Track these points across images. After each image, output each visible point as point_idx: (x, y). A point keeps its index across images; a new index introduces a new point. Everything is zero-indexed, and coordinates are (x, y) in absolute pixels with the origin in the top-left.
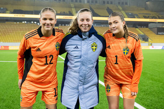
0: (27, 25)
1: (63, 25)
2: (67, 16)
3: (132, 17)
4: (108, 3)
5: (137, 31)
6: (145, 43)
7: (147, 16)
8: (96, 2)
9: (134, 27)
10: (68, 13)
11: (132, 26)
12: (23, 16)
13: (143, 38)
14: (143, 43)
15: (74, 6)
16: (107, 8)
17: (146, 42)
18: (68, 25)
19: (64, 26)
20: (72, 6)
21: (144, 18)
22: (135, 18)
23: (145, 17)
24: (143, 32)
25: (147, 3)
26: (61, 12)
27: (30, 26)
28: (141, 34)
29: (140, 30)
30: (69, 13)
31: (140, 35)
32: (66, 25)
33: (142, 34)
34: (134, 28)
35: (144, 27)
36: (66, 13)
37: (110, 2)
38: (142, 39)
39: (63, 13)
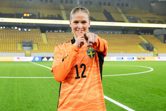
0: (8, 31)
1: (51, 31)
3: (134, 21)
4: (105, 4)
5: (140, 38)
6: (149, 53)
7: (152, 20)
8: (91, 3)
9: (136, 34)
10: (57, 16)
11: (134, 32)
12: (2, 20)
13: (147, 47)
14: (148, 53)
15: (63, 8)
16: (104, 11)
17: (150, 52)
18: (57, 31)
19: (52, 32)
20: (61, 8)
21: (147, 22)
22: (137, 22)
23: (150, 22)
24: (147, 40)
25: (152, 4)
26: (48, 15)
27: (10, 32)
28: (144, 42)
29: (143, 37)
30: (58, 17)
31: (144, 44)
32: (55, 31)
33: (146, 42)
34: (137, 35)
35: (148, 34)
36: (54, 16)
37: (107, 3)
38: (146, 48)
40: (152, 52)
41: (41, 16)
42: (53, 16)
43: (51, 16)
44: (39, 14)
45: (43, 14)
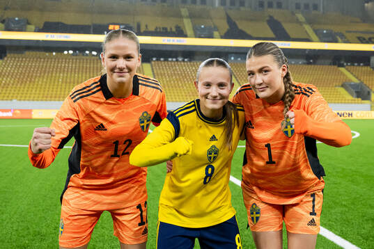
0: (76, 59)
1: (162, 59)
2: (171, 39)
3: (331, 39)
4: (270, 5)
5: (342, 73)
6: (362, 103)
7: (367, 37)
8: (242, 4)
9: (334, 64)
10: (174, 30)
11: (330, 61)
12: (66, 37)
13: (357, 92)
14: (358, 103)
15: (187, 14)
16: (268, 18)
17: (363, 101)
18: (174, 59)
19: (165, 60)
20: (183, 13)
21: (358, 41)
22: (336, 41)
23: (362, 41)
24: (357, 78)
25: (366, 5)
26: (157, 28)
27: (82, 61)
28: (352, 81)
29: (349, 71)
30: (177, 30)
31: (351, 85)
32: (170, 59)
33: (355, 81)
34: (336, 67)
35: (359, 65)
36: (169, 30)
37: (275, 4)
38: (355, 94)
39: (161, 30)
40: (367, 102)
41: (143, 29)
42: (166, 29)
43: (163, 28)
44: (139, 26)
45: (146, 26)
